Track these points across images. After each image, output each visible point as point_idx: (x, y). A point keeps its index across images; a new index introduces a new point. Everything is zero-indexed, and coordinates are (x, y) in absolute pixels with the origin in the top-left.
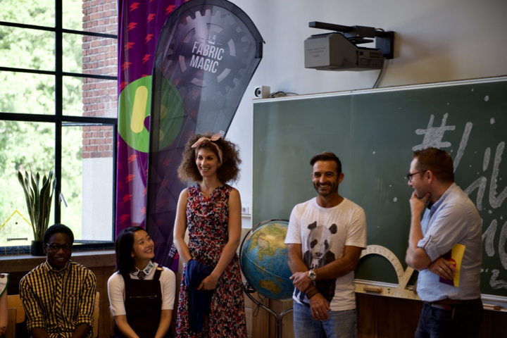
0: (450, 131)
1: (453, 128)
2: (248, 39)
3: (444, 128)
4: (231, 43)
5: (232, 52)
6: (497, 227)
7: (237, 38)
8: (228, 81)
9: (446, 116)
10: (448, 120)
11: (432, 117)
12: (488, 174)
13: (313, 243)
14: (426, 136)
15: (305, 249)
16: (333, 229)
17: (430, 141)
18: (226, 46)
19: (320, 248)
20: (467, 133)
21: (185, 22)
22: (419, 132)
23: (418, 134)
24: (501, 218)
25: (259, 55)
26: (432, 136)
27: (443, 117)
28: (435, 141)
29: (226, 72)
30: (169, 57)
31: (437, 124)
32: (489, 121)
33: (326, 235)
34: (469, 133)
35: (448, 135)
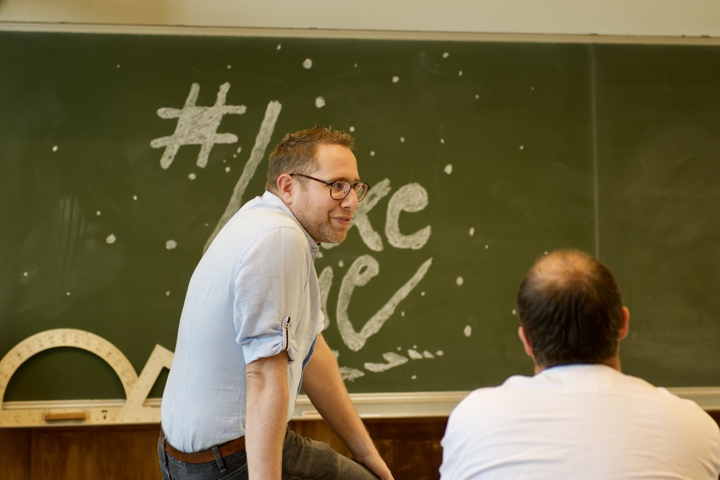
0: (235, 116)
1: (241, 110)
3: (220, 109)
6: (334, 280)
9: (225, 88)
10: (229, 95)
11: (195, 89)
14: (180, 122)
17: (190, 132)
20: (270, 120)
22: (164, 113)
23: (163, 116)
24: (341, 264)
26: (195, 123)
27: (218, 90)
28: (203, 131)
31: (206, 101)
32: (314, 101)
34: (275, 120)
35: (227, 124)
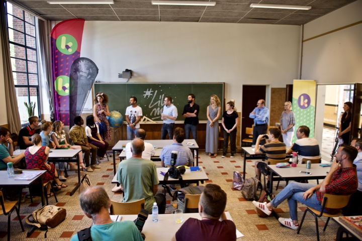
1: (153, 91)
2: (94, 68)
3: (151, 91)
4: (90, 69)
5: (91, 71)
7: (92, 68)
8: (90, 78)
12: (161, 100)
13: (131, 115)
15: (130, 116)
16: (136, 112)
17: (147, 94)
18: (89, 70)
19: (133, 116)
20: (156, 93)
21: (78, 63)
22: (145, 92)
25: (98, 73)
27: (151, 89)
28: (149, 94)
29: (90, 76)
30: (74, 72)
31: (149, 90)
32: (161, 90)
33: (134, 113)
35: (151, 93)
